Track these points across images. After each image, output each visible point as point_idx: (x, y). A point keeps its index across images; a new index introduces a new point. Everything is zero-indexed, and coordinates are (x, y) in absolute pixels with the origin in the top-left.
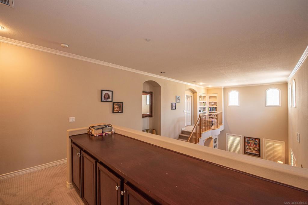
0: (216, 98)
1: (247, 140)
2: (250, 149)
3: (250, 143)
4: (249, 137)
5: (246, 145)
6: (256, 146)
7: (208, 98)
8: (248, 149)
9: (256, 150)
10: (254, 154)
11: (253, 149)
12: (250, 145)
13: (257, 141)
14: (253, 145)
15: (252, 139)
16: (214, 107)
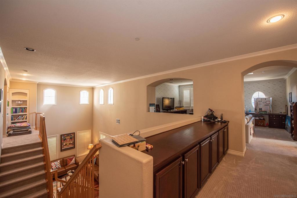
0: (27, 96)
1: (64, 137)
2: (66, 145)
3: (66, 139)
4: (65, 134)
5: (63, 142)
6: (72, 140)
7: (11, 94)
8: (64, 146)
9: (71, 144)
10: (70, 148)
11: (69, 144)
12: (66, 141)
13: (72, 136)
14: (69, 140)
15: (68, 135)
16: (22, 108)
